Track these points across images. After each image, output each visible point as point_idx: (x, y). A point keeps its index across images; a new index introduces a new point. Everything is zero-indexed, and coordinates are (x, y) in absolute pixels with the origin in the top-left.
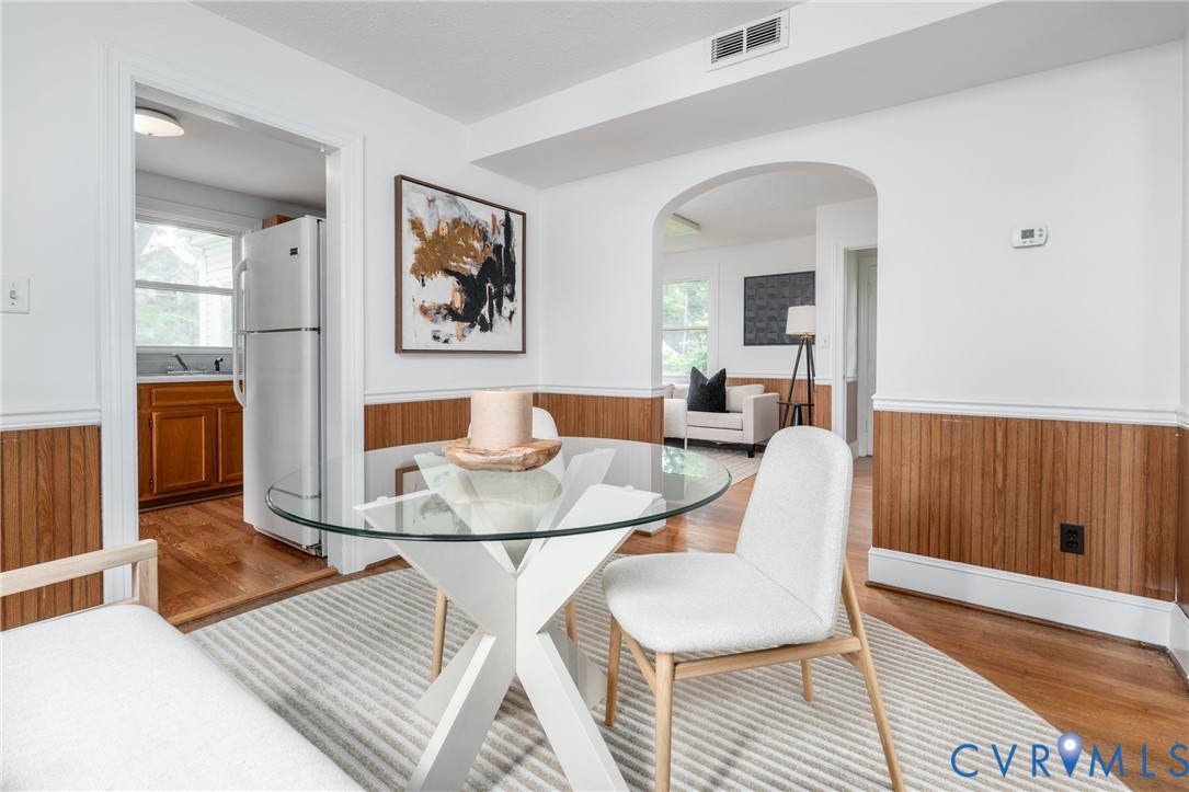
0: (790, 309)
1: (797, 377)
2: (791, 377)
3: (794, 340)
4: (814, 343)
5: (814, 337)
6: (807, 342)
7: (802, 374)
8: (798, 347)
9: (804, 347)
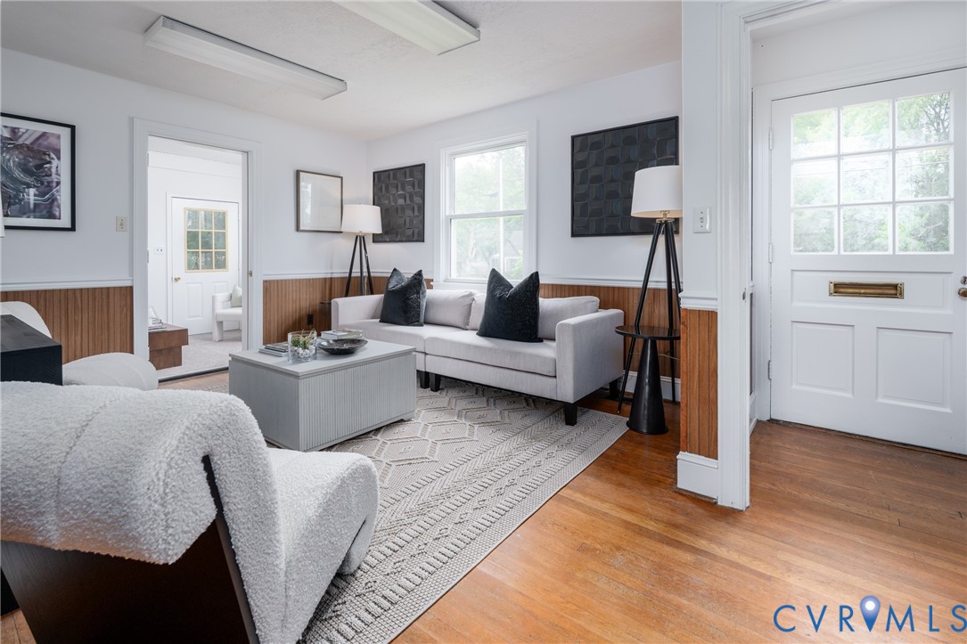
0: (638, 174)
1: (650, 285)
2: (640, 285)
3: (647, 226)
4: (677, 232)
5: (677, 221)
6: (665, 229)
7: (659, 279)
8: (650, 238)
9: (662, 239)
